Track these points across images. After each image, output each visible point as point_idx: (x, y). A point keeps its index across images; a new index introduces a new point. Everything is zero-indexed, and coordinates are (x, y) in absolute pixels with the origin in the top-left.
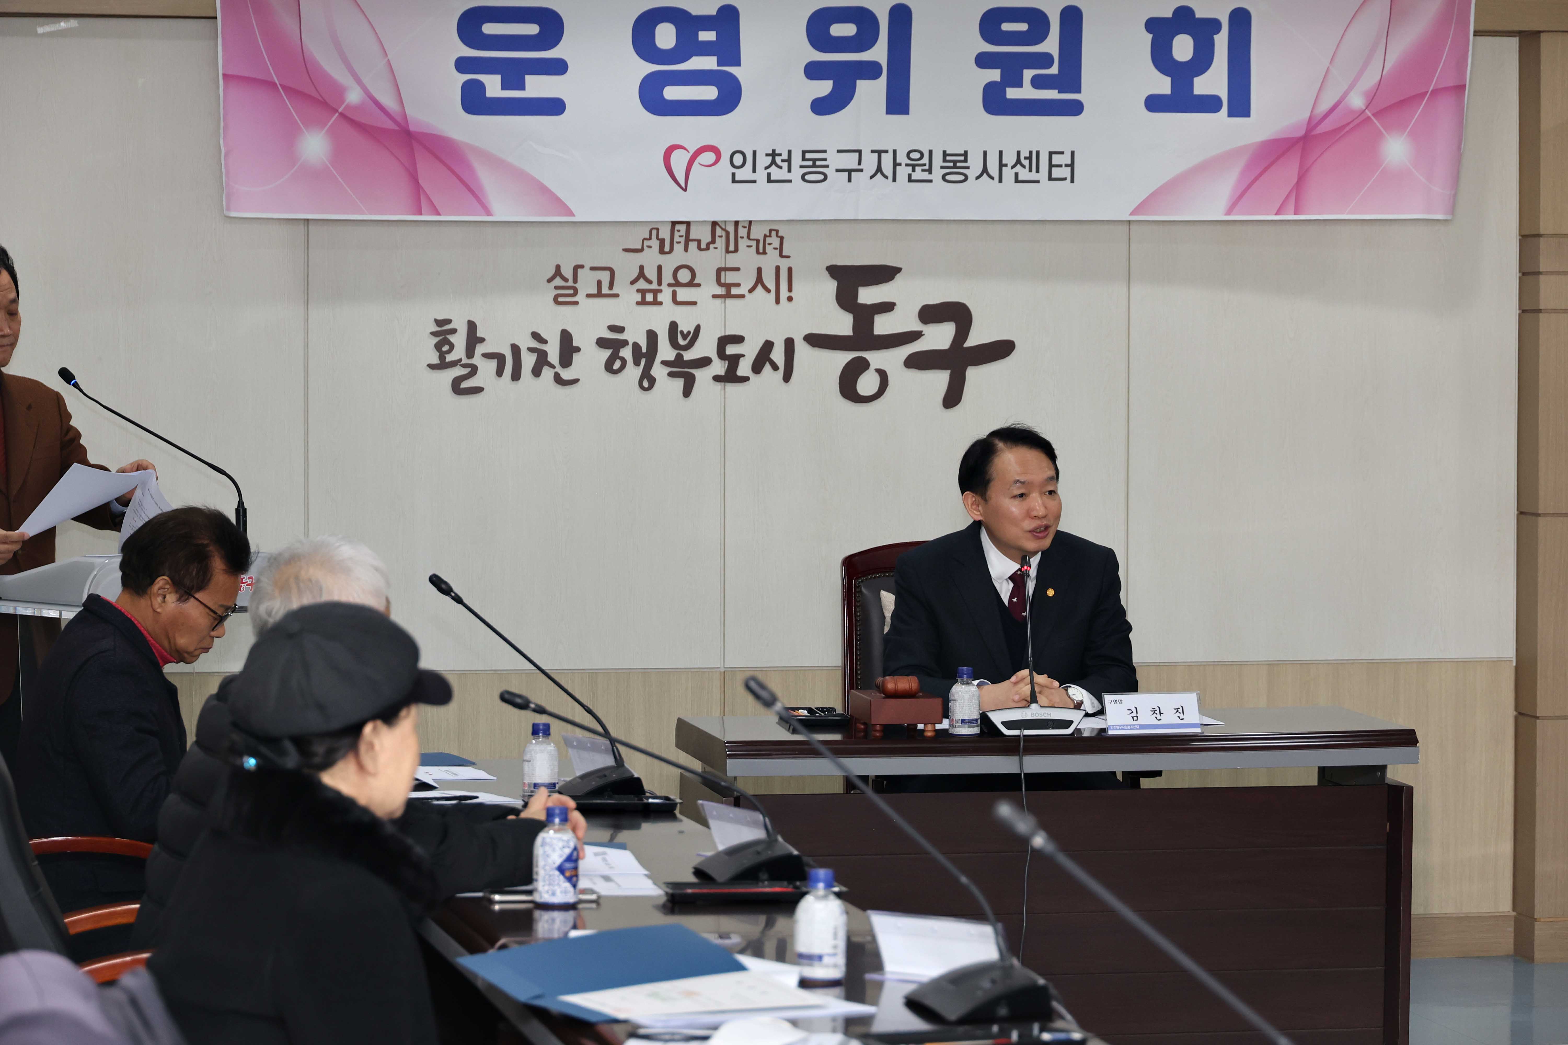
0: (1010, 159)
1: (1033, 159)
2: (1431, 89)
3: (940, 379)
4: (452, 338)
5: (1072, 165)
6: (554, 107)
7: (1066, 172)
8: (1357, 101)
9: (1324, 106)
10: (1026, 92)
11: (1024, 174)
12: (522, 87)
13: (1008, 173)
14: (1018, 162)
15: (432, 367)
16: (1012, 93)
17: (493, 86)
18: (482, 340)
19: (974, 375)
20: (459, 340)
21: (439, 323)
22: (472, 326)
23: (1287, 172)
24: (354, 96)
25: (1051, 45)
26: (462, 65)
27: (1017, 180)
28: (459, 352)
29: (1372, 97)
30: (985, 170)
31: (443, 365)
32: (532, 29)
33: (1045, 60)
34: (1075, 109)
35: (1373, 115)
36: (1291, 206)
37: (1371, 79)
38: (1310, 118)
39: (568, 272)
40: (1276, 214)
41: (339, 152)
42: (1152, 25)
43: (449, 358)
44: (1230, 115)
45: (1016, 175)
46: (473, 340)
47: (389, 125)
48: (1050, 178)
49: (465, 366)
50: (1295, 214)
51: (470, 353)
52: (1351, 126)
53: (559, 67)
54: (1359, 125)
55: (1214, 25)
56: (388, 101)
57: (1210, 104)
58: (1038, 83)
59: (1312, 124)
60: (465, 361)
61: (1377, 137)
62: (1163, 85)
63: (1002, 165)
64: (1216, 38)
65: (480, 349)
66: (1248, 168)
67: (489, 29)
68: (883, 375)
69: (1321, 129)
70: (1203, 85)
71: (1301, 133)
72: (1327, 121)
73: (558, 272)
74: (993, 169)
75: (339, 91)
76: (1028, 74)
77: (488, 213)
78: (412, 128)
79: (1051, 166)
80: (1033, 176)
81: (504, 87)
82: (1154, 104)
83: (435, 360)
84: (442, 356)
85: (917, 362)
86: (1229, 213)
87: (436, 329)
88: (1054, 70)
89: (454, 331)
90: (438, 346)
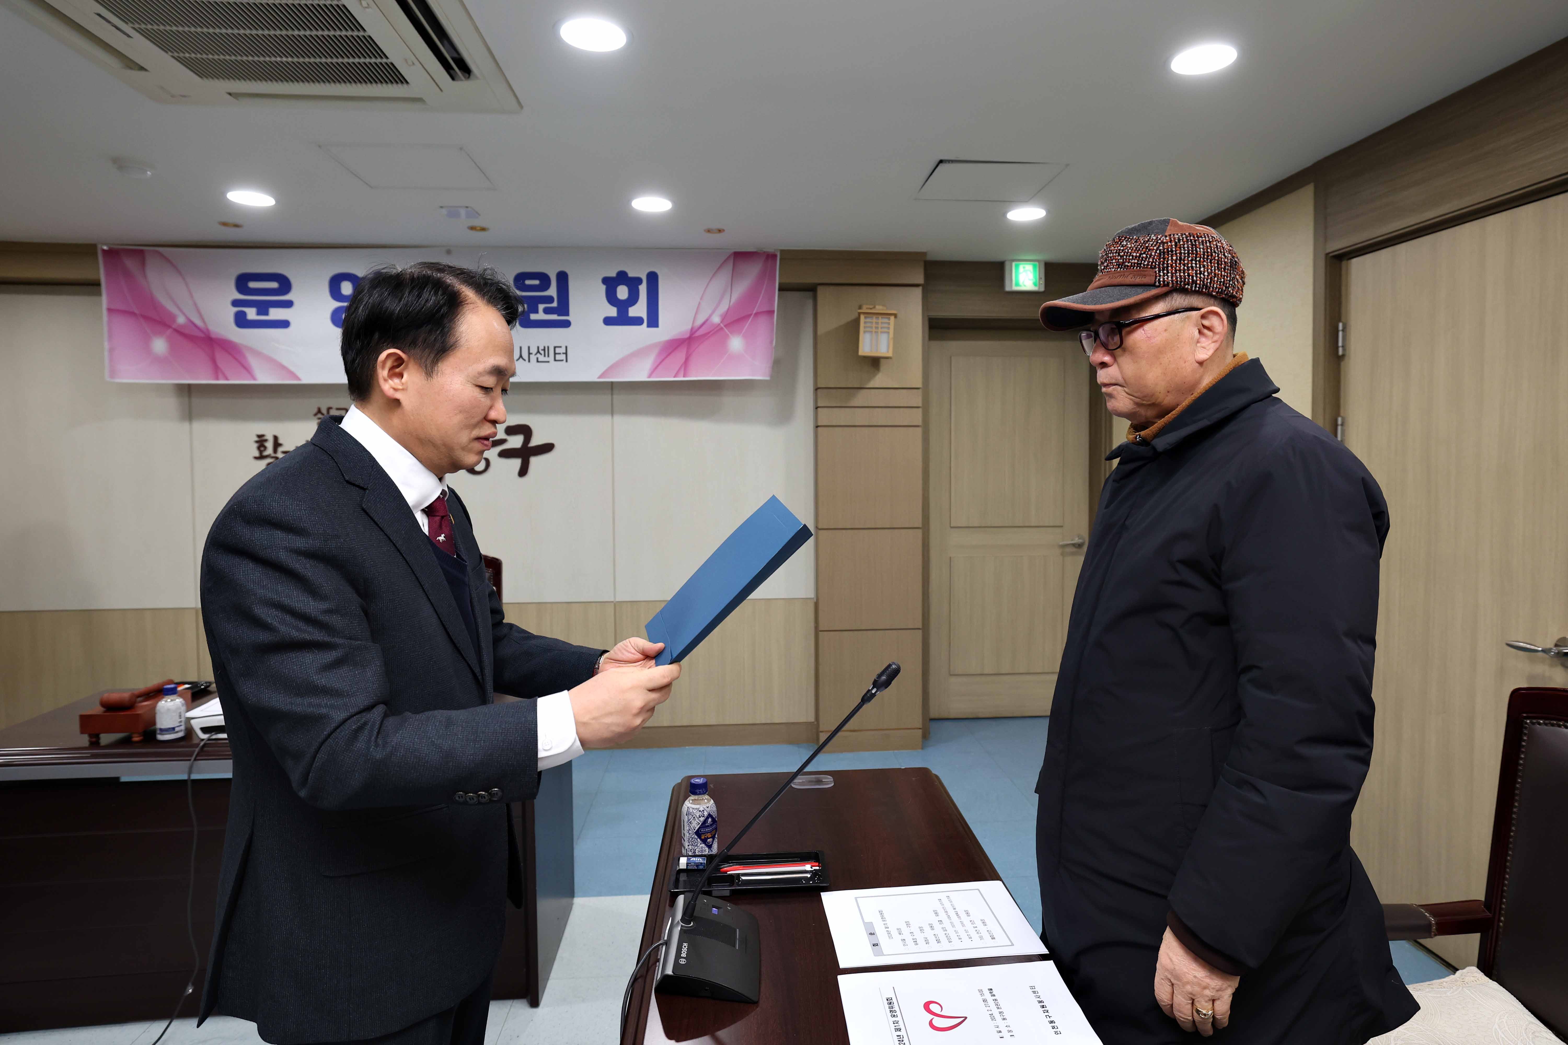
0: (534, 350)
1: (546, 350)
2: (754, 312)
3: (516, 463)
4: (267, 444)
5: (566, 353)
6: (285, 324)
7: (563, 357)
8: (716, 319)
9: (699, 322)
10: (540, 316)
11: (541, 358)
12: (267, 314)
13: (533, 358)
14: (538, 352)
15: (256, 458)
16: (533, 317)
17: (251, 314)
18: (280, 445)
19: (534, 461)
20: (270, 445)
21: (259, 436)
22: (276, 438)
23: (680, 356)
24: (181, 320)
25: (552, 291)
26: (235, 303)
27: (538, 361)
28: (269, 451)
29: (724, 317)
30: (521, 356)
31: (261, 457)
32: (274, 285)
33: (550, 299)
34: (566, 324)
35: (725, 326)
36: (682, 373)
37: (724, 307)
38: (692, 329)
39: (324, 411)
40: (674, 377)
41: (173, 348)
42: (605, 281)
43: (265, 453)
44: (649, 326)
45: (537, 359)
46: (277, 444)
47: (202, 335)
48: (555, 360)
49: (273, 457)
50: (684, 377)
51: (275, 451)
52: (713, 332)
53: (289, 304)
54: (717, 331)
55: (639, 281)
56: (198, 322)
57: (638, 321)
58: (547, 311)
59: (693, 331)
60: (273, 455)
61: (726, 337)
62: (613, 312)
63: (530, 354)
64: (640, 287)
65: (280, 449)
66: (660, 354)
67: (252, 285)
68: (488, 461)
69: (698, 334)
70: (633, 312)
71: (688, 335)
72: (701, 330)
73: (319, 411)
74: (525, 355)
75: (173, 318)
76: (541, 307)
77: (255, 379)
78: (213, 336)
79: (555, 354)
80: (546, 359)
81: (258, 313)
82: (608, 321)
83: (257, 454)
84: (261, 452)
85: (505, 454)
86: (649, 376)
87: (257, 439)
88: (555, 304)
89: (266, 440)
90: (259, 448)
